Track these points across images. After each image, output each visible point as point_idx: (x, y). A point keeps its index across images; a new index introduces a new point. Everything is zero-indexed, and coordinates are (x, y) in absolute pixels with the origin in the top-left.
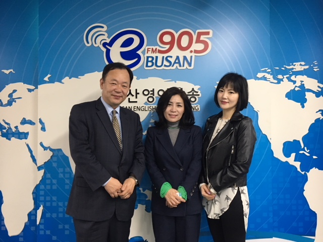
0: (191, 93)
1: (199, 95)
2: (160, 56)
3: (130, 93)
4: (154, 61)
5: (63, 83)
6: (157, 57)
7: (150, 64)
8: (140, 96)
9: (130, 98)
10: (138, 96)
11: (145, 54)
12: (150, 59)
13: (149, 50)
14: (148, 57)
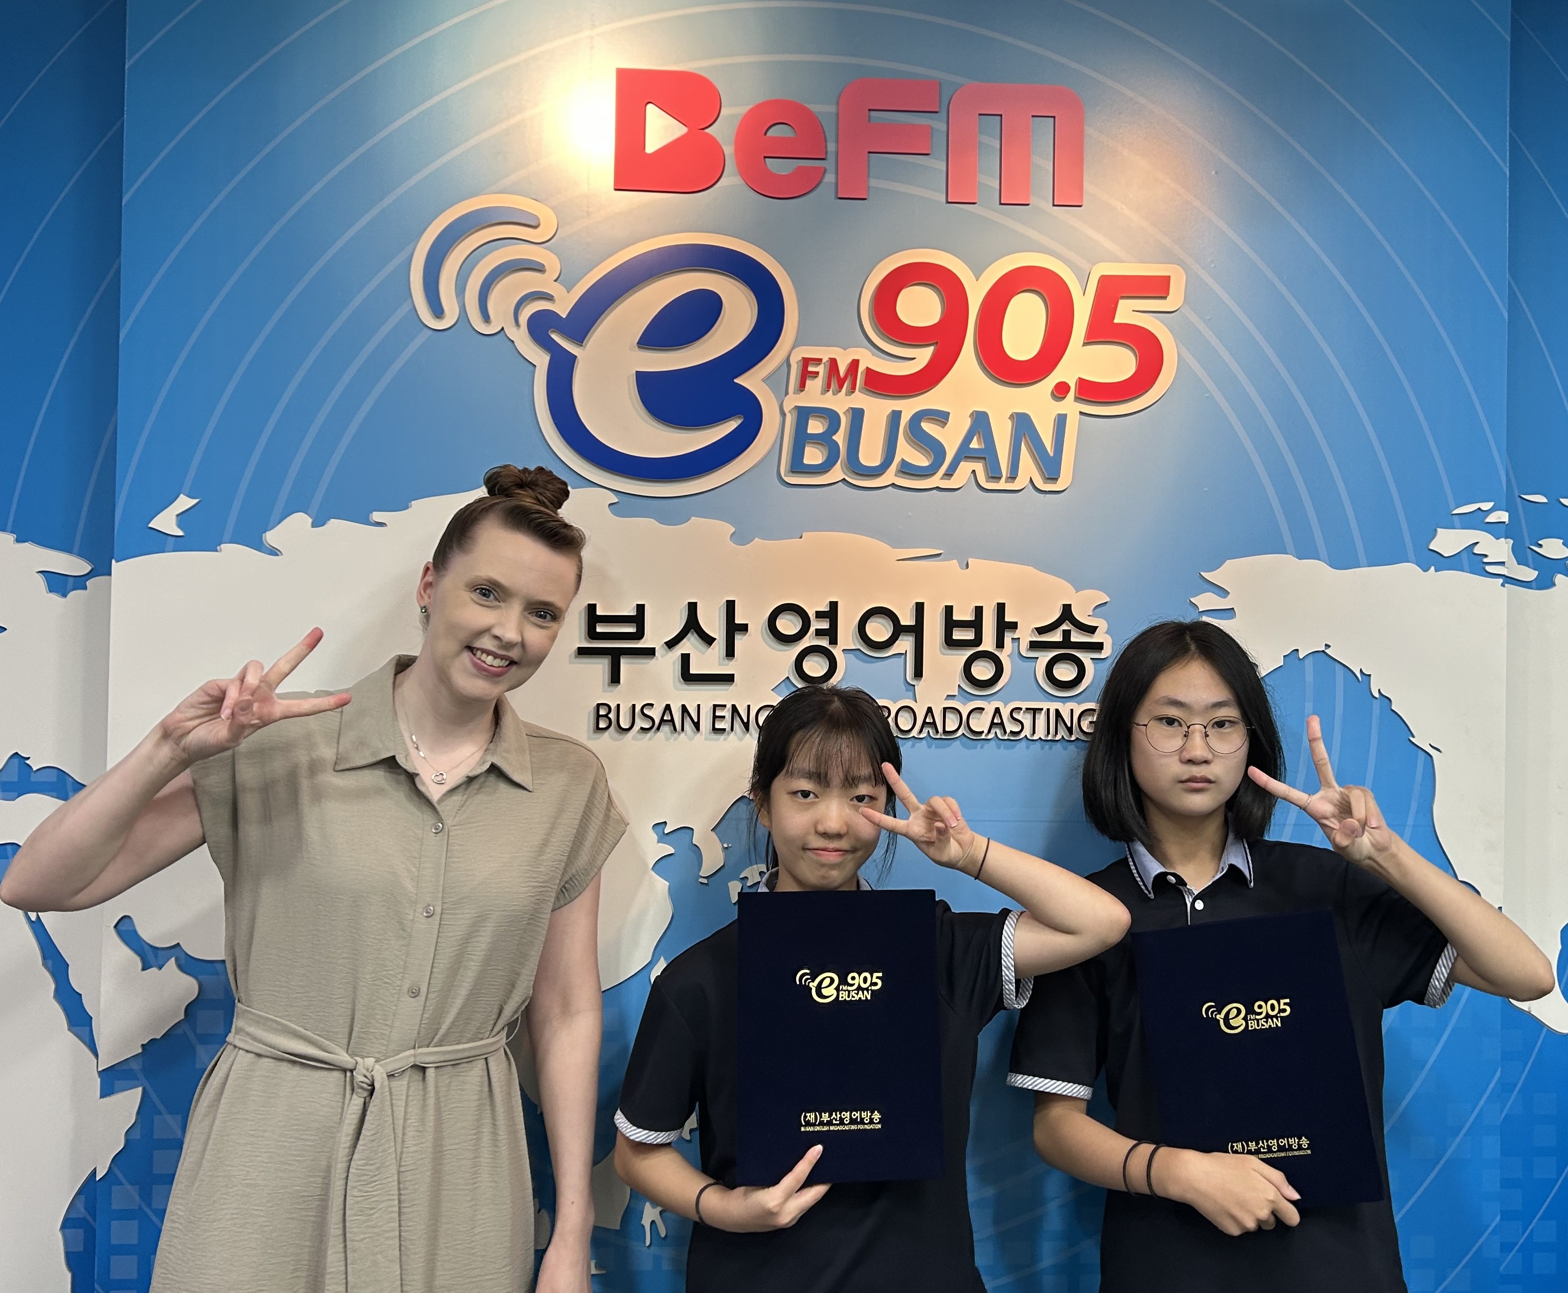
0: (1057, 637)
1: (1099, 647)
2: (876, 410)
3: (692, 625)
4: (840, 438)
5: (274, 552)
6: (857, 415)
7: (814, 454)
9: (688, 655)
10: (740, 641)
11: (787, 393)
12: (815, 427)
13: (811, 368)
14: (804, 414)
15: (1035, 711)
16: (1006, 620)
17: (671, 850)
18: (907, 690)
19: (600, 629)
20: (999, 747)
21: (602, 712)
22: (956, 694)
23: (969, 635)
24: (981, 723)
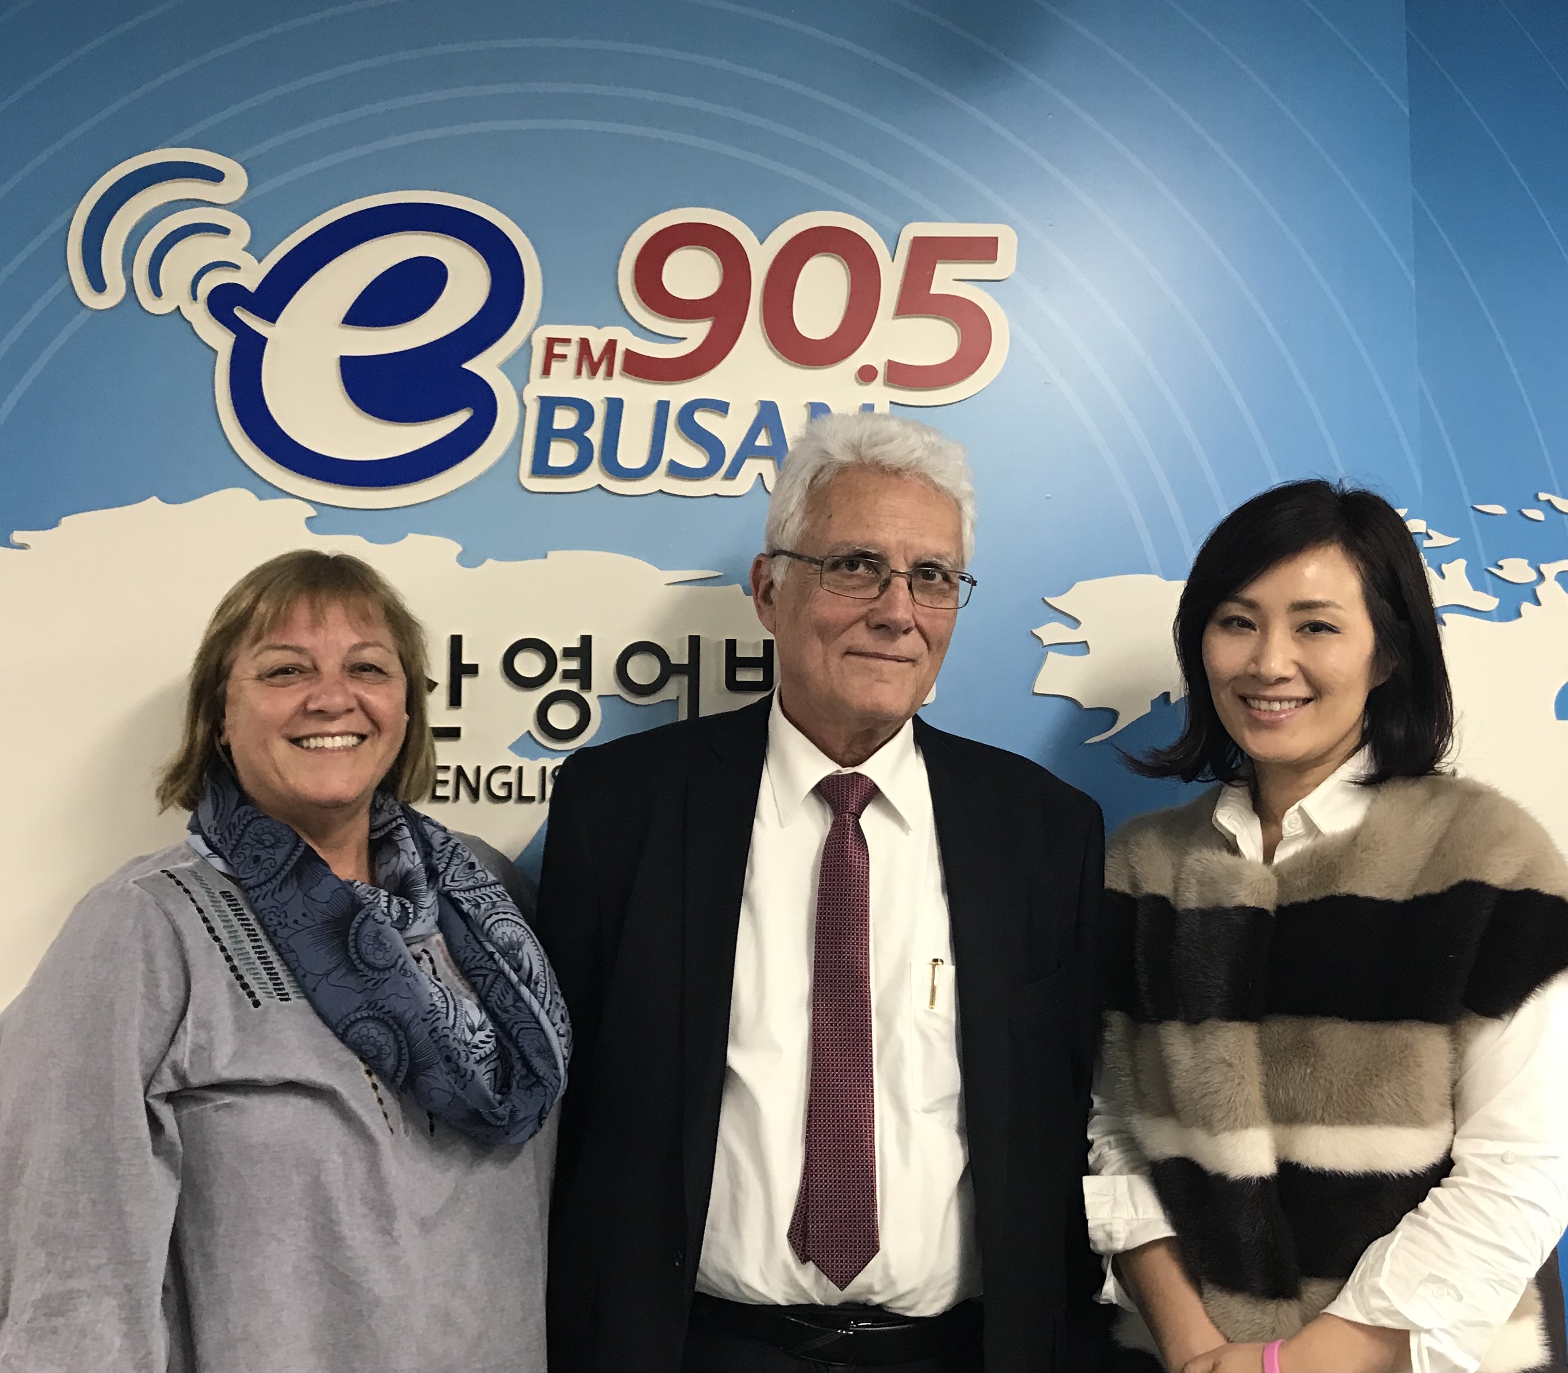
2: (640, 398)
4: (595, 434)
6: (615, 407)
7: (562, 454)
8: (486, 689)
10: (468, 687)
11: (528, 381)
12: (564, 420)
13: (558, 349)
14: (548, 405)
23: (757, 676)
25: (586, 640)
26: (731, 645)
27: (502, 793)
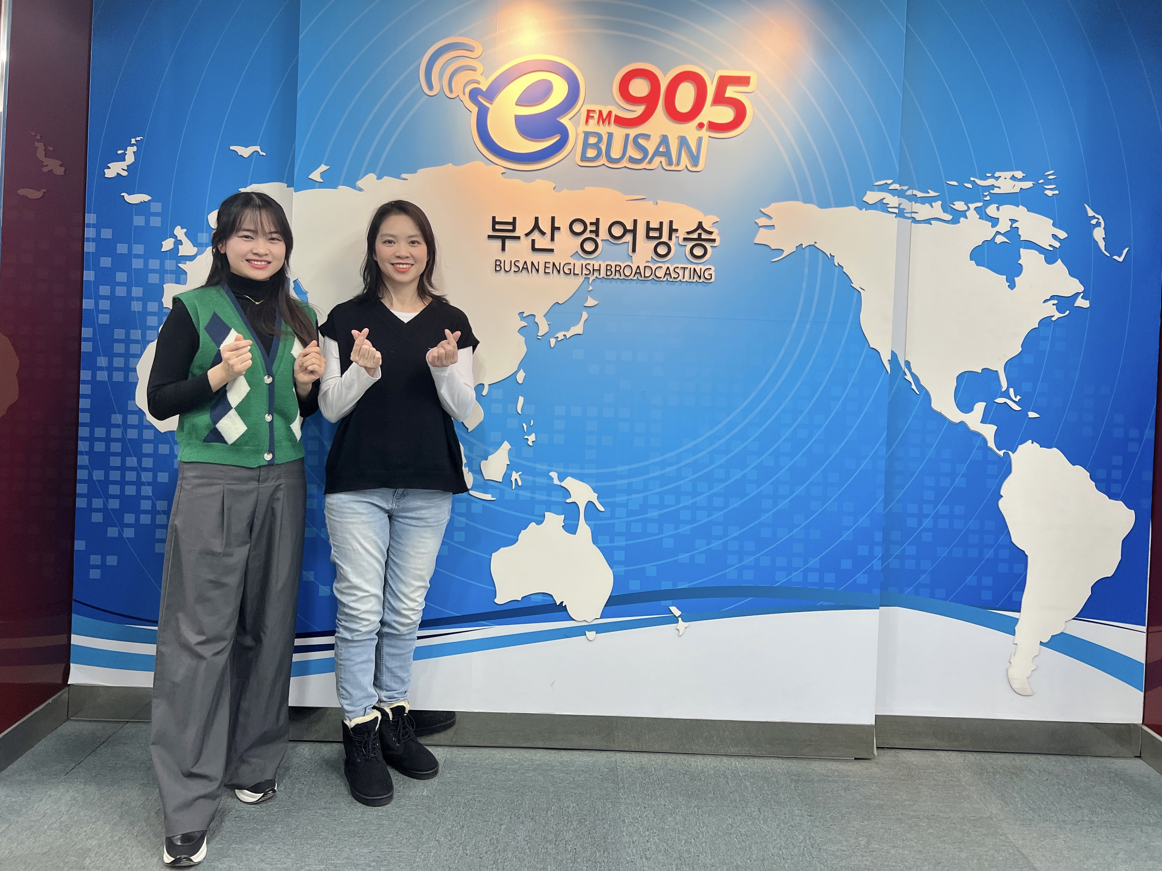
0: (695, 236)
1: (713, 240)
2: (619, 133)
3: (536, 226)
4: (603, 145)
5: (360, 190)
6: (610, 135)
7: (591, 153)
8: (563, 236)
9: (534, 240)
10: (557, 234)
11: (579, 125)
12: (592, 140)
13: (591, 115)
14: (587, 135)
15: (684, 268)
16: (674, 227)
17: (526, 324)
18: (628, 258)
19: (497, 227)
20: (667, 284)
21: (498, 263)
22: (650, 260)
23: (656, 234)
24: (660, 273)
25: (598, 220)
26: (648, 223)
27: (568, 272)
